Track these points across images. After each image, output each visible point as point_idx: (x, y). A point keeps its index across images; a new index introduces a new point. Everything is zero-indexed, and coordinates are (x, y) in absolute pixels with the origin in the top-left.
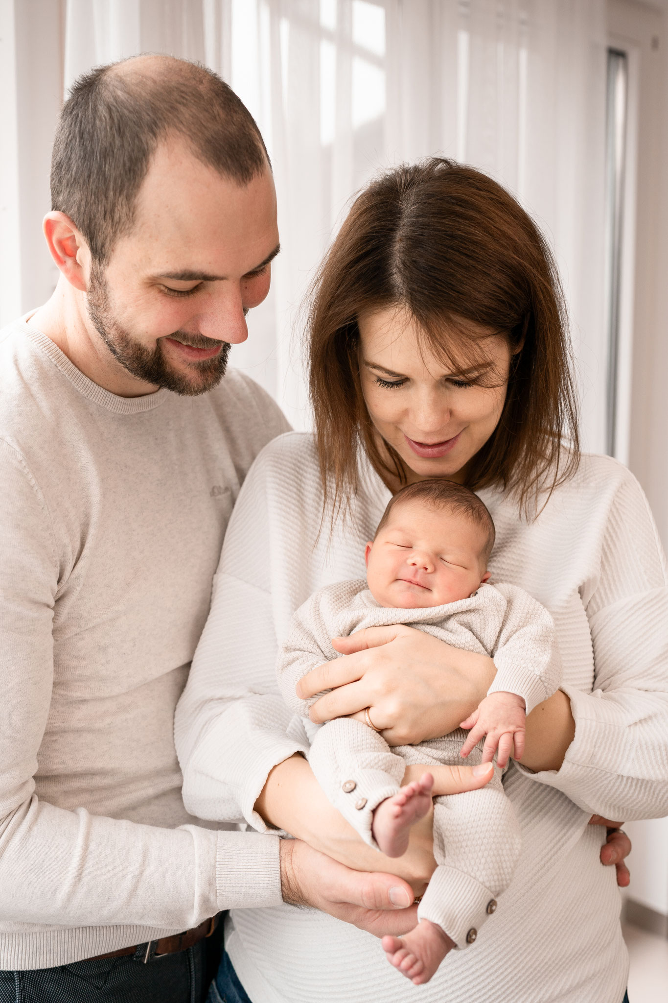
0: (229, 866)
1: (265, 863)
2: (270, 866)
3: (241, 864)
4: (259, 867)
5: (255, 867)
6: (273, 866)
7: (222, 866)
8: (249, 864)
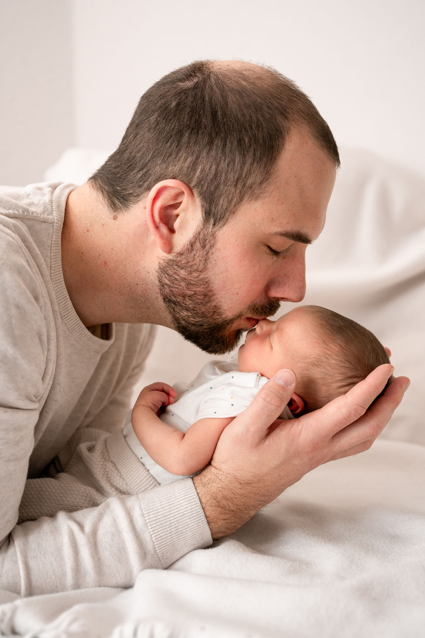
0: (155, 509)
1: (183, 495)
2: (188, 496)
3: (164, 503)
4: (179, 500)
5: (176, 501)
6: (191, 495)
7: (148, 511)
8: (170, 501)
